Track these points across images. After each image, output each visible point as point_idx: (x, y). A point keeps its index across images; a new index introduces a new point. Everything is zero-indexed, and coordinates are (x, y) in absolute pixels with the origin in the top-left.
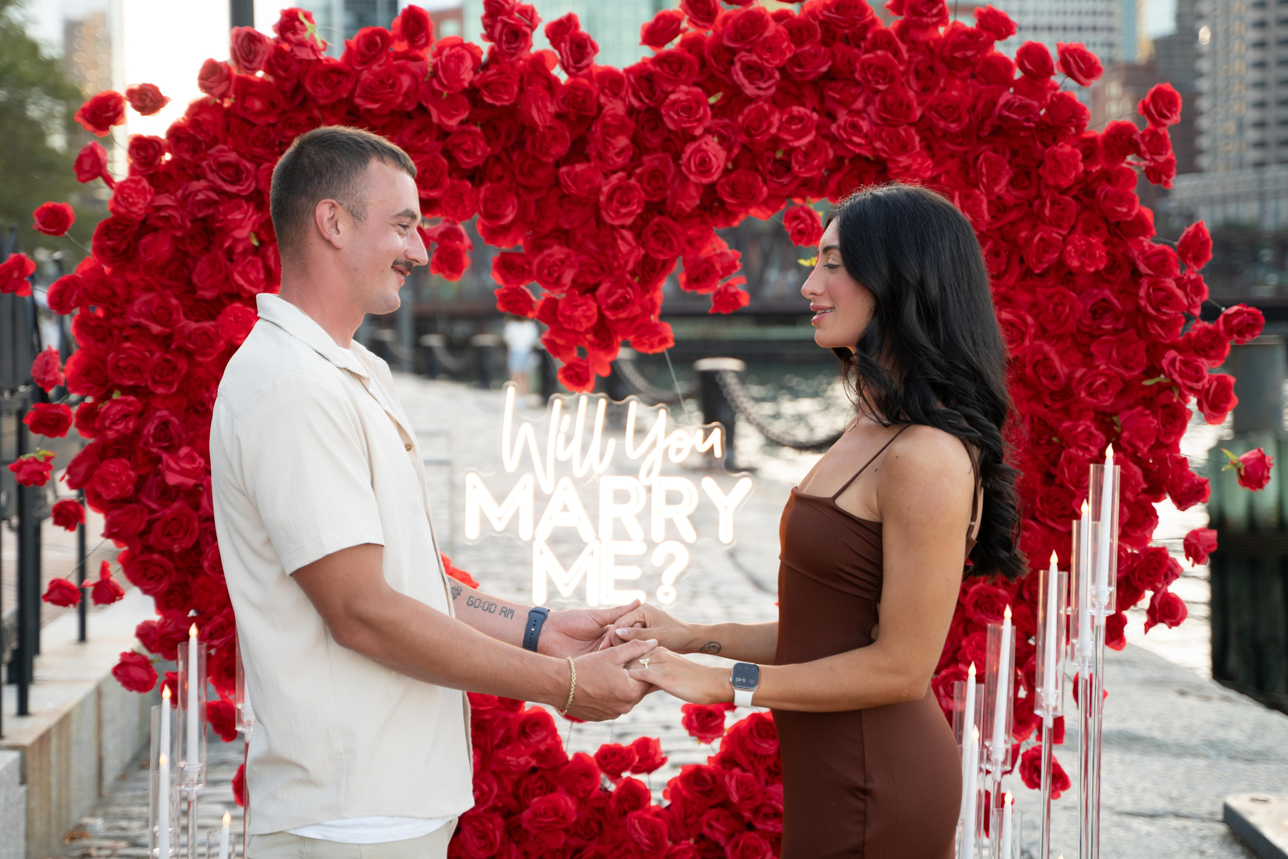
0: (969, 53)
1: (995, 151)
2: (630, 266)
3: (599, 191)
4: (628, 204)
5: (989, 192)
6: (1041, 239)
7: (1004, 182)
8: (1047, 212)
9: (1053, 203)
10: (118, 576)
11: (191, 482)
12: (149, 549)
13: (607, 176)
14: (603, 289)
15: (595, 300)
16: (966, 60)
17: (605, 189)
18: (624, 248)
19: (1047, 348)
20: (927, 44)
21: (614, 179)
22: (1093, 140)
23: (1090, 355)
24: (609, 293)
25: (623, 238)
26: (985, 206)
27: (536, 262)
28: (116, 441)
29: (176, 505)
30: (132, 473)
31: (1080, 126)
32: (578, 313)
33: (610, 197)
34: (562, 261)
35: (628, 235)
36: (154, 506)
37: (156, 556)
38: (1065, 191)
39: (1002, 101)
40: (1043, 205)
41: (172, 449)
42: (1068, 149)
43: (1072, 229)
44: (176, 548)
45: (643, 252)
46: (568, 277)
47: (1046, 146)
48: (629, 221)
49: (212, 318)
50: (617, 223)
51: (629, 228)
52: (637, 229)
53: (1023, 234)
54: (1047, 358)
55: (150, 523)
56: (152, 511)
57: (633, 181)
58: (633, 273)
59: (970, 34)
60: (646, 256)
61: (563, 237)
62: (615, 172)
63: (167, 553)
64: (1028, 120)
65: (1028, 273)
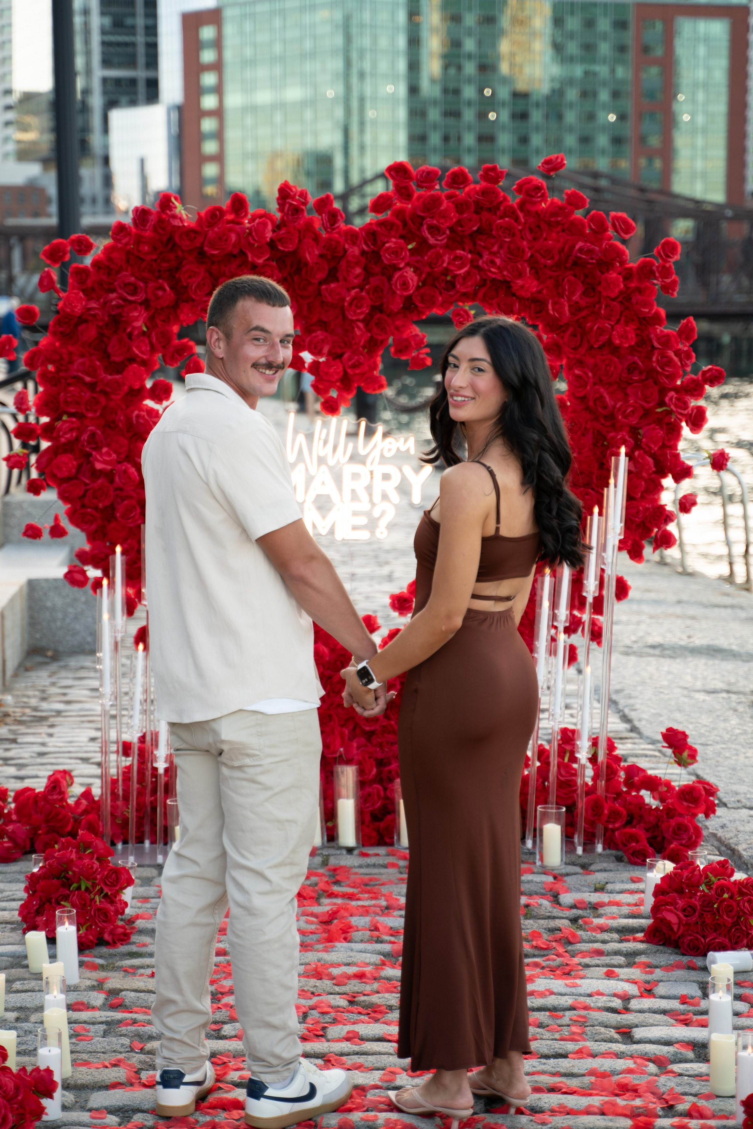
0: (559, 219)
1: (575, 276)
2: (362, 343)
3: (344, 300)
4: (361, 307)
5: (569, 300)
6: (598, 328)
7: (578, 294)
8: (603, 312)
9: (606, 306)
10: (65, 523)
11: (109, 467)
12: (83, 506)
13: (349, 290)
14: (346, 356)
15: (342, 362)
16: (558, 223)
17: (348, 299)
18: (358, 333)
19: (602, 390)
20: (536, 212)
21: (353, 292)
22: (631, 269)
23: (626, 394)
24: (350, 359)
25: (358, 327)
26: (567, 308)
27: (308, 340)
28: (64, 444)
29: (100, 481)
30: (75, 463)
31: (623, 262)
32: (332, 370)
33: (351, 303)
34: (323, 340)
35: (361, 325)
36: (87, 481)
37: (89, 510)
38: (614, 299)
39: (577, 247)
40: (601, 308)
41: (98, 449)
42: (614, 275)
43: (618, 322)
44: (101, 505)
45: (369, 335)
46: (326, 350)
47: (602, 273)
48: (362, 317)
49: (119, 372)
50: (354, 318)
51: (362, 321)
52: (366, 322)
53: (589, 325)
54: (602, 397)
55: (86, 491)
56: (86, 484)
57: (364, 294)
58: (364, 347)
59: (561, 208)
60: (371, 338)
61: (324, 325)
62: (354, 288)
63: (96, 508)
64: (592, 259)
65: (591, 347)
